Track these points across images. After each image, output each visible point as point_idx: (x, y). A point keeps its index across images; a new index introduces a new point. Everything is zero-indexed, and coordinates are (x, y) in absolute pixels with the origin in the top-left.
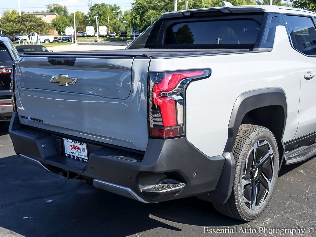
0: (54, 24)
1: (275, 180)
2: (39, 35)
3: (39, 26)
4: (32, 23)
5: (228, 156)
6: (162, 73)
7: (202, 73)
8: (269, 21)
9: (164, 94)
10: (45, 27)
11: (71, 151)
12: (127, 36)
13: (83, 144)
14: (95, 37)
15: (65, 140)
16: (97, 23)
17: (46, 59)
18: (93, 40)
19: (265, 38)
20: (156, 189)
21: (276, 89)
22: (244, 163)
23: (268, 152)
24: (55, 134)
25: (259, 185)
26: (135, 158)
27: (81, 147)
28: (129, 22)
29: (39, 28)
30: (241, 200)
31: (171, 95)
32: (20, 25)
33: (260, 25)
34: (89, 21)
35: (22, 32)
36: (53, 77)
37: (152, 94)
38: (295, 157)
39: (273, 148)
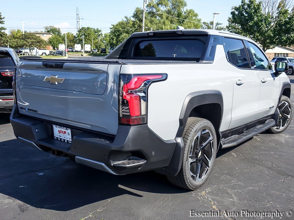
0: (50, 41)
1: (213, 159)
2: (37, 49)
3: (38, 43)
4: (33, 40)
5: (179, 140)
6: (130, 75)
7: (160, 77)
8: (211, 41)
9: (131, 92)
10: (42, 43)
11: (59, 135)
12: (106, 53)
13: (68, 130)
14: (82, 52)
15: (54, 126)
16: (83, 42)
17: (40, 63)
18: (80, 55)
19: (208, 53)
20: (124, 164)
21: (216, 91)
22: (191, 146)
23: (209, 138)
24: (46, 122)
25: (202, 163)
26: (108, 140)
27: (67, 131)
28: (108, 42)
29: (38, 44)
30: (188, 174)
31: (136, 92)
32: (24, 41)
33: (205, 44)
34: (78, 40)
35: (25, 46)
36: (46, 77)
37: (122, 92)
38: (229, 143)
39: (213, 136)
